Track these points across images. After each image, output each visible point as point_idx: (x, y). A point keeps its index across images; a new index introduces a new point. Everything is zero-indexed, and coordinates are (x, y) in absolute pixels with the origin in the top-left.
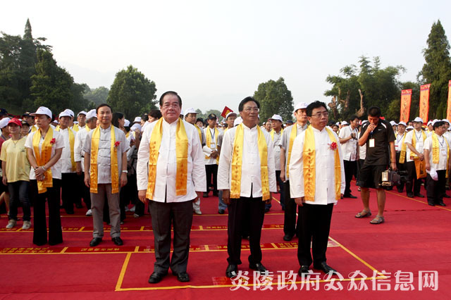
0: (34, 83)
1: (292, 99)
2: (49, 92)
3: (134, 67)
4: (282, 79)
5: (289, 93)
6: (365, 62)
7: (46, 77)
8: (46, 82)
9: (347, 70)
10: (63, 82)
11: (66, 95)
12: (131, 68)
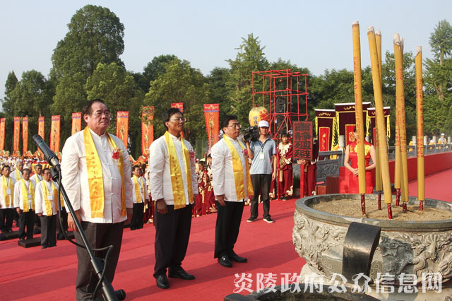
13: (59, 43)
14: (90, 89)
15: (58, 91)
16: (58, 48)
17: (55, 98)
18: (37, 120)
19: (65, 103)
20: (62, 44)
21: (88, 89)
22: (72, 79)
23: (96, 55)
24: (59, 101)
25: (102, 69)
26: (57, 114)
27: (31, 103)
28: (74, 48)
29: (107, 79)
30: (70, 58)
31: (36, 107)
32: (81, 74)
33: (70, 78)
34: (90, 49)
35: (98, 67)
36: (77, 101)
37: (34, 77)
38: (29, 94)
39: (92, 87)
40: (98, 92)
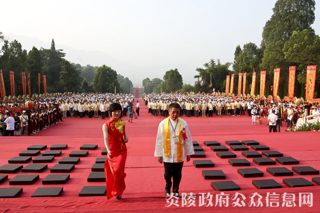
0: (61, 75)
1: (182, 78)
2: (68, 79)
3: (106, 65)
4: (176, 69)
5: (181, 76)
6: (213, 62)
7: (67, 72)
8: (66, 74)
9: (207, 65)
10: (74, 74)
11: (75, 80)
12: (104, 66)
13: (267, 23)
14: (286, 51)
15: (265, 54)
16: (266, 26)
17: (263, 59)
18: (252, 75)
19: (269, 62)
20: (269, 23)
21: (285, 51)
22: (275, 46)
23: (292, 27)
24: (265, 61)
25: (296, 35)
26: (264, 70)
27: (248, 64)
28: (277, 25)
29: (300, 42)
30: (274, 31)
31: (251, 66)
32: (281, 42)
33: (273, 45)
34: (288, 23)
35: (293, 34)
36: (277, 60)
37: (251, 47)
38: (247, 58)
39: (288, 49)
40: (292, 52)
